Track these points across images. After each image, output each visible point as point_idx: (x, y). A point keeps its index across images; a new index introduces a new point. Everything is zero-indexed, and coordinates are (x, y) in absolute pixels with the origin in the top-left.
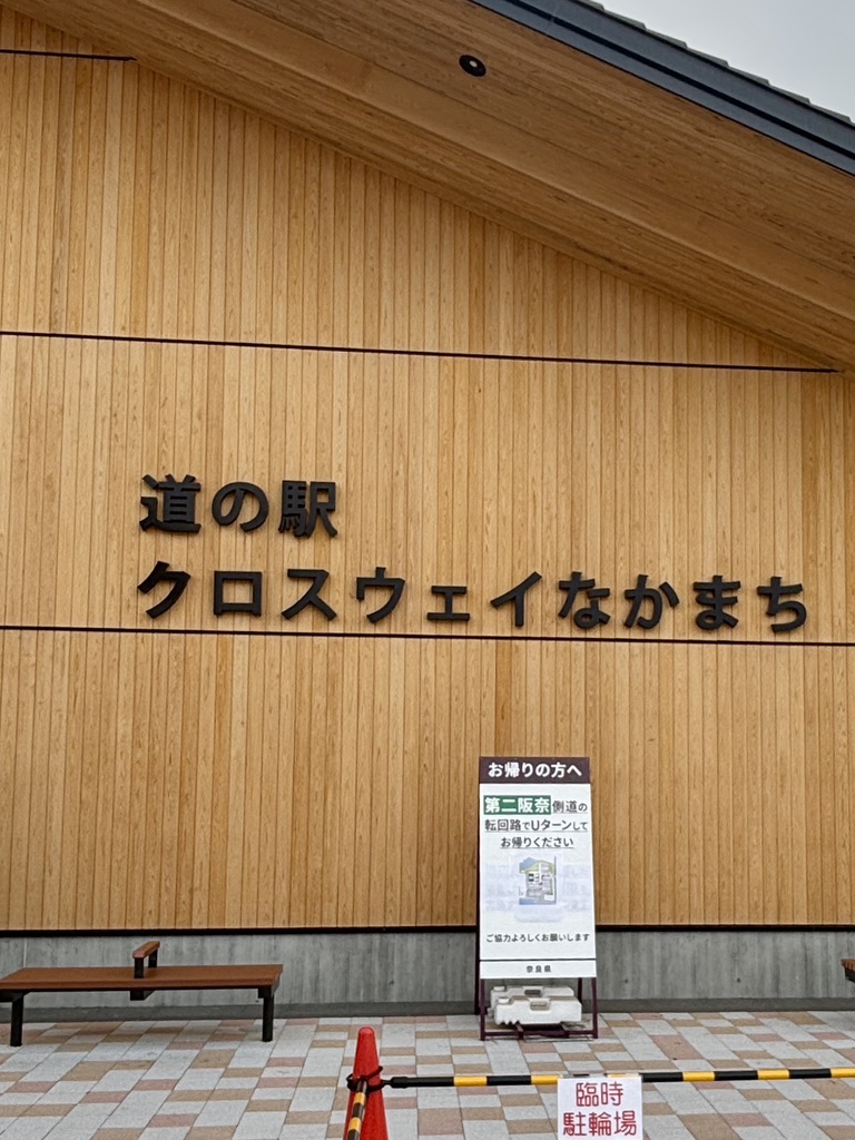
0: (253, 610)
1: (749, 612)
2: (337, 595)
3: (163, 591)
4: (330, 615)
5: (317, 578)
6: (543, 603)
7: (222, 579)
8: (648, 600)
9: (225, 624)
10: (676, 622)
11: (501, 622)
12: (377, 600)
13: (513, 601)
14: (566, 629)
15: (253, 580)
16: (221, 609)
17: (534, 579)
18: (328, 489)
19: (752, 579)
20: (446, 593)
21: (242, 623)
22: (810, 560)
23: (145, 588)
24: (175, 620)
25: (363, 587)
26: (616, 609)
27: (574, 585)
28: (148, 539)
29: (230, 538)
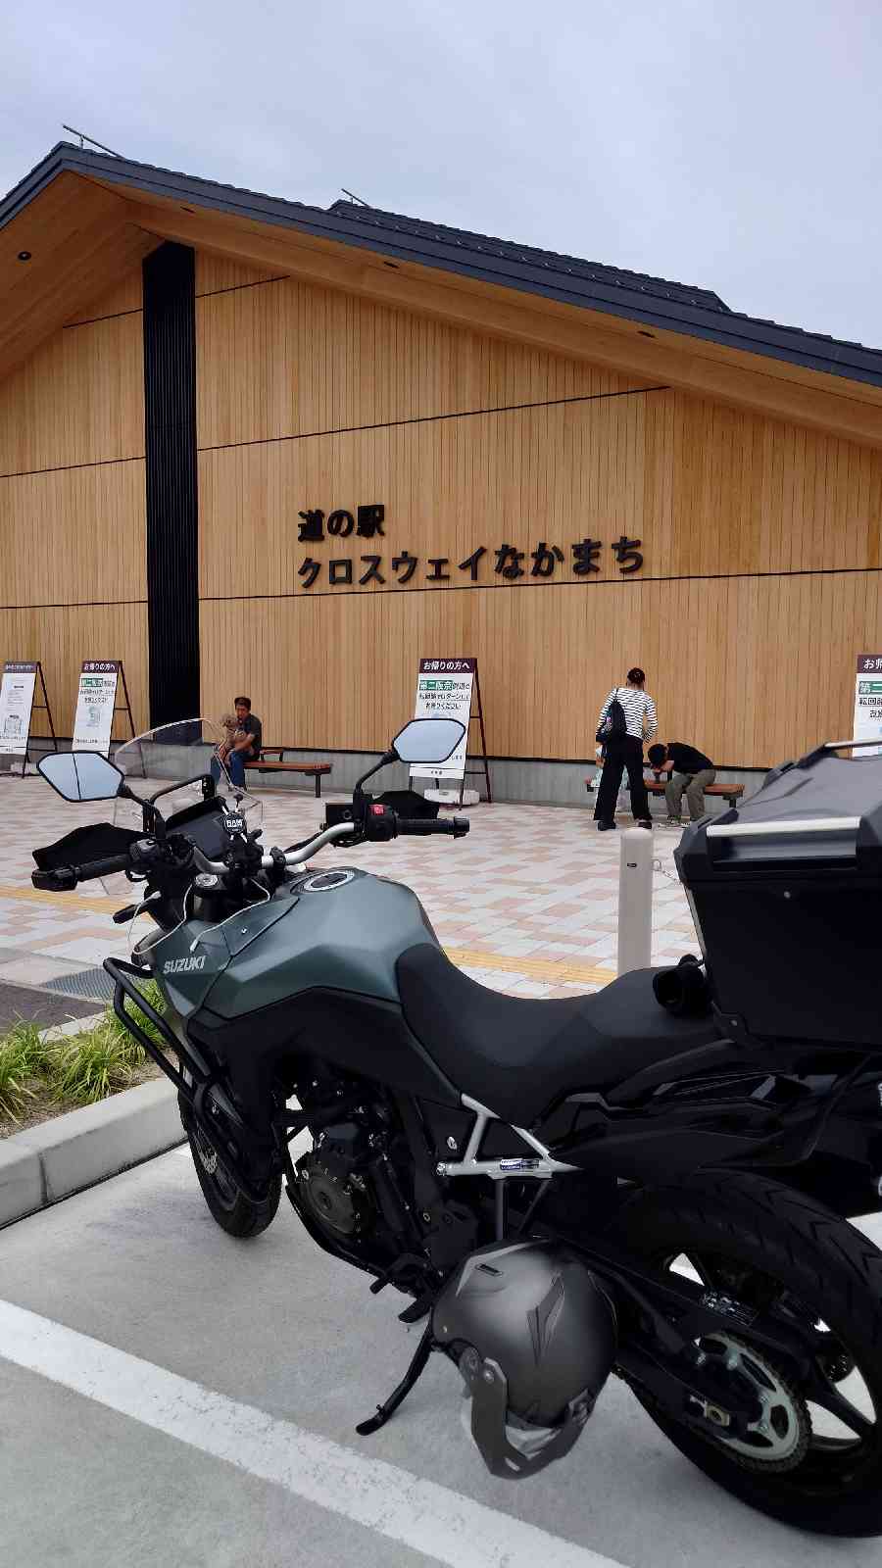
0: (348, 579)
1: (608, 561)
2: (386, 569)
3: (309, 573)
4: (382, 582)
5: (376, 561)
6: (489, 563)
7: (334, 565)
8: (546, 559)
9: (337, 589)
10: (563, 571)
11: (464, 578)
12: (404, 569)
13: (472, 564)
14: (500, 580)
15: (348, 564)
16: (334, 581)
17: (482, 551)
18: (381, 508)
19: (609, 538)
20: (438, 564)
21: (344, 588)
22: (648, 523)
23: (302, 572)
24: (316, 589)
25: (396, 564)
26: (528, 565)
27: (506, 552)
28: (302, 546)
29: (337, 540)
